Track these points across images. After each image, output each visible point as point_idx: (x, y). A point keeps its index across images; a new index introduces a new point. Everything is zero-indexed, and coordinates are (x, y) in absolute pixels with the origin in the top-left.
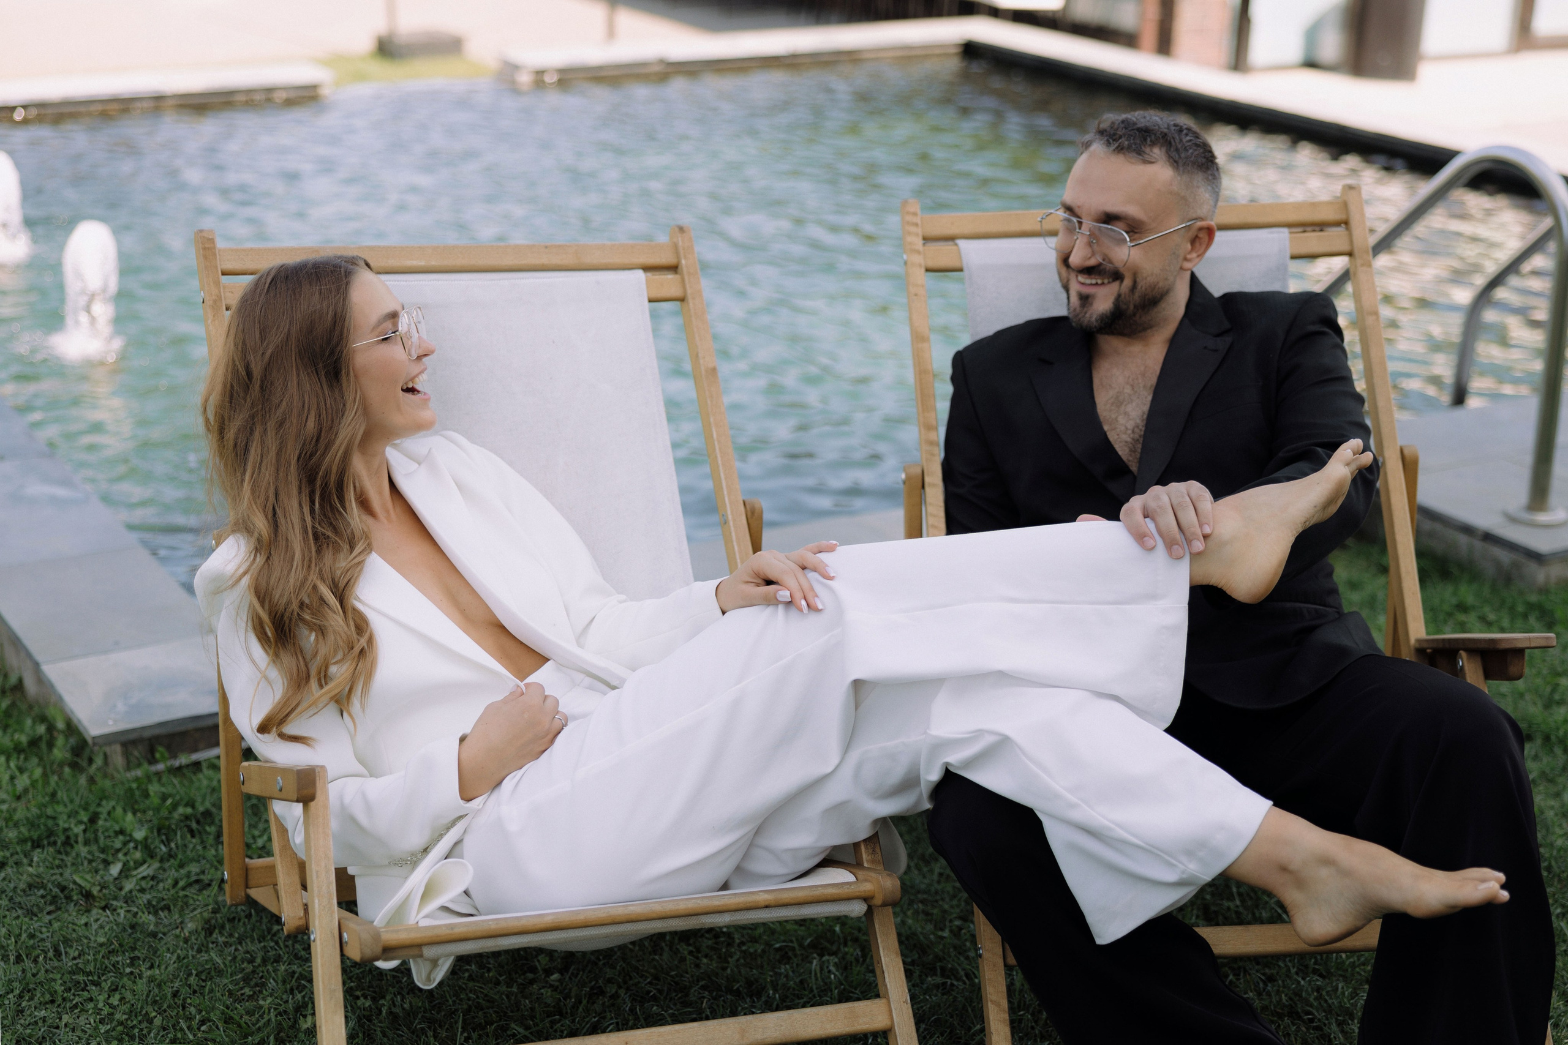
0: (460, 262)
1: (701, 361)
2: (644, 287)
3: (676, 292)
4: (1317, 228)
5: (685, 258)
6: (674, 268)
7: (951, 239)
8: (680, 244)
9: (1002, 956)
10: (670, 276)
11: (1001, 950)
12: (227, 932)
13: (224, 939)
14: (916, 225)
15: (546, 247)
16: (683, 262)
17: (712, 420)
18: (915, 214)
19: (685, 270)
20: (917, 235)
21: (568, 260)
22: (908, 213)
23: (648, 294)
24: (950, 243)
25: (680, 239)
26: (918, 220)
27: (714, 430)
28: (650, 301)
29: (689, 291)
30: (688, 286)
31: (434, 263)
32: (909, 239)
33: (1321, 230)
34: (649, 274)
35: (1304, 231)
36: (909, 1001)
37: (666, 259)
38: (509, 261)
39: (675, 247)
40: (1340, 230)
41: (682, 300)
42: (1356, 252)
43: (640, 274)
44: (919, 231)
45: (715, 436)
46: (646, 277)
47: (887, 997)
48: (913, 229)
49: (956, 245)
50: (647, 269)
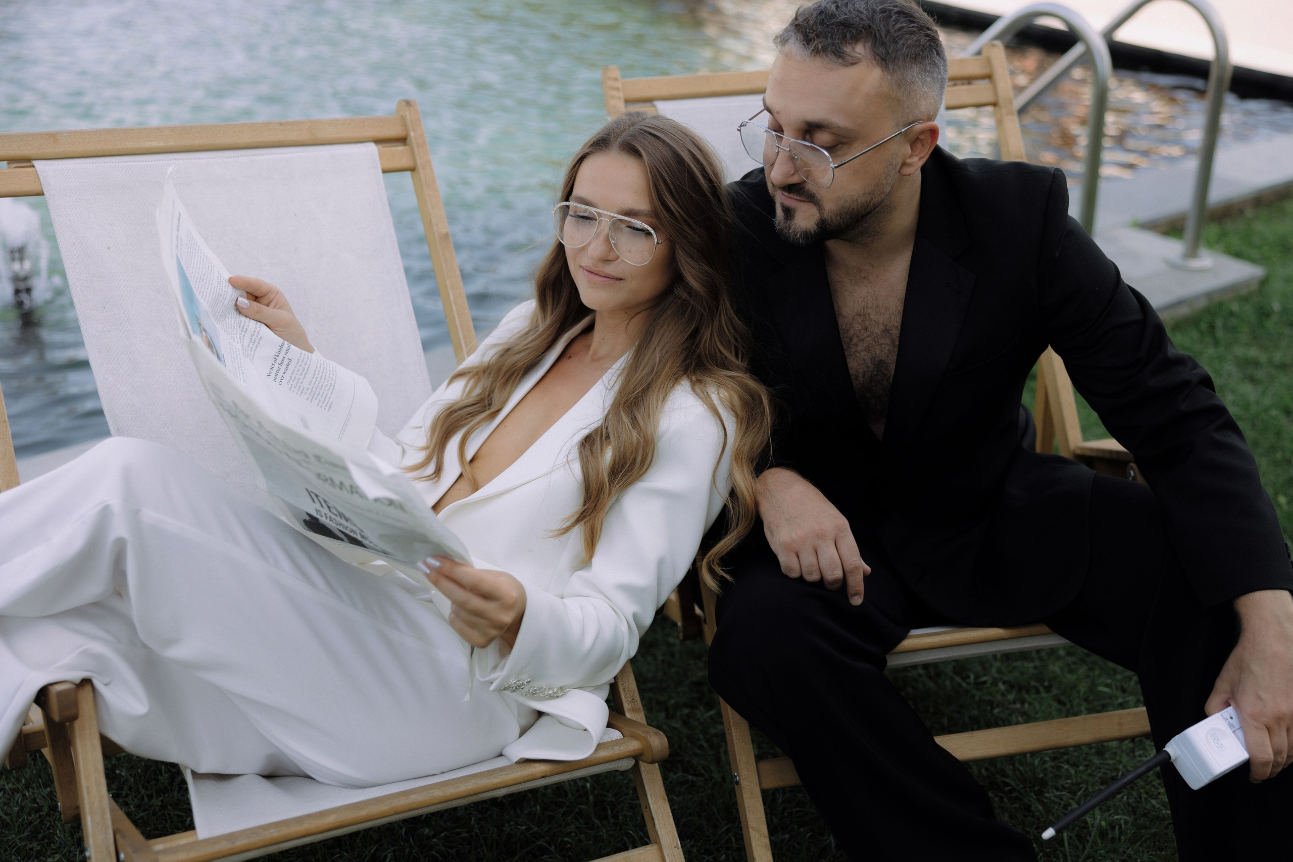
0: (197, 142)
1: (435, 228)
2: (378, 159)
3: (406, 162)
4: (966, 82)
5: (413, 130)
6: (403, 140)
7: (649, 100)
8: (408, 117)
9: (758, 783)
10: (400, 148)
11: (757, 777)
12: (14, 777)
13: (10, 785)
14: (618, 89)
15: (281, 124)
16: (412, 134)
17: (448, 283)
18: (616, 79)
19: (414, 141)
20: (619, 98)
21: (304, 136)
22: (610, 78)
23: (381, 165)
24: (649, 104)
25: (407, 113)
26: (618, 84)
27: (450, 292)
28: (384, 172)
29: (419, 162)
30: (418, 158)
31: (172, 143)
32: (612, 102)
33: (969, 83)
34: (380, 146)
35: (955, 85)
36: (680, 846)
37: (394, 131)
38: (246, 139)
39: (403, 119)
40: (985, 83)
41: (412, 170)
42: (1001, 102)
43: (372, 148)
44: (621, 94)
45: (452, 298)
46: (378, 149)
47: (658, 842)
48: (615, 93)
49: (654, 106)
50: (378, 141)
